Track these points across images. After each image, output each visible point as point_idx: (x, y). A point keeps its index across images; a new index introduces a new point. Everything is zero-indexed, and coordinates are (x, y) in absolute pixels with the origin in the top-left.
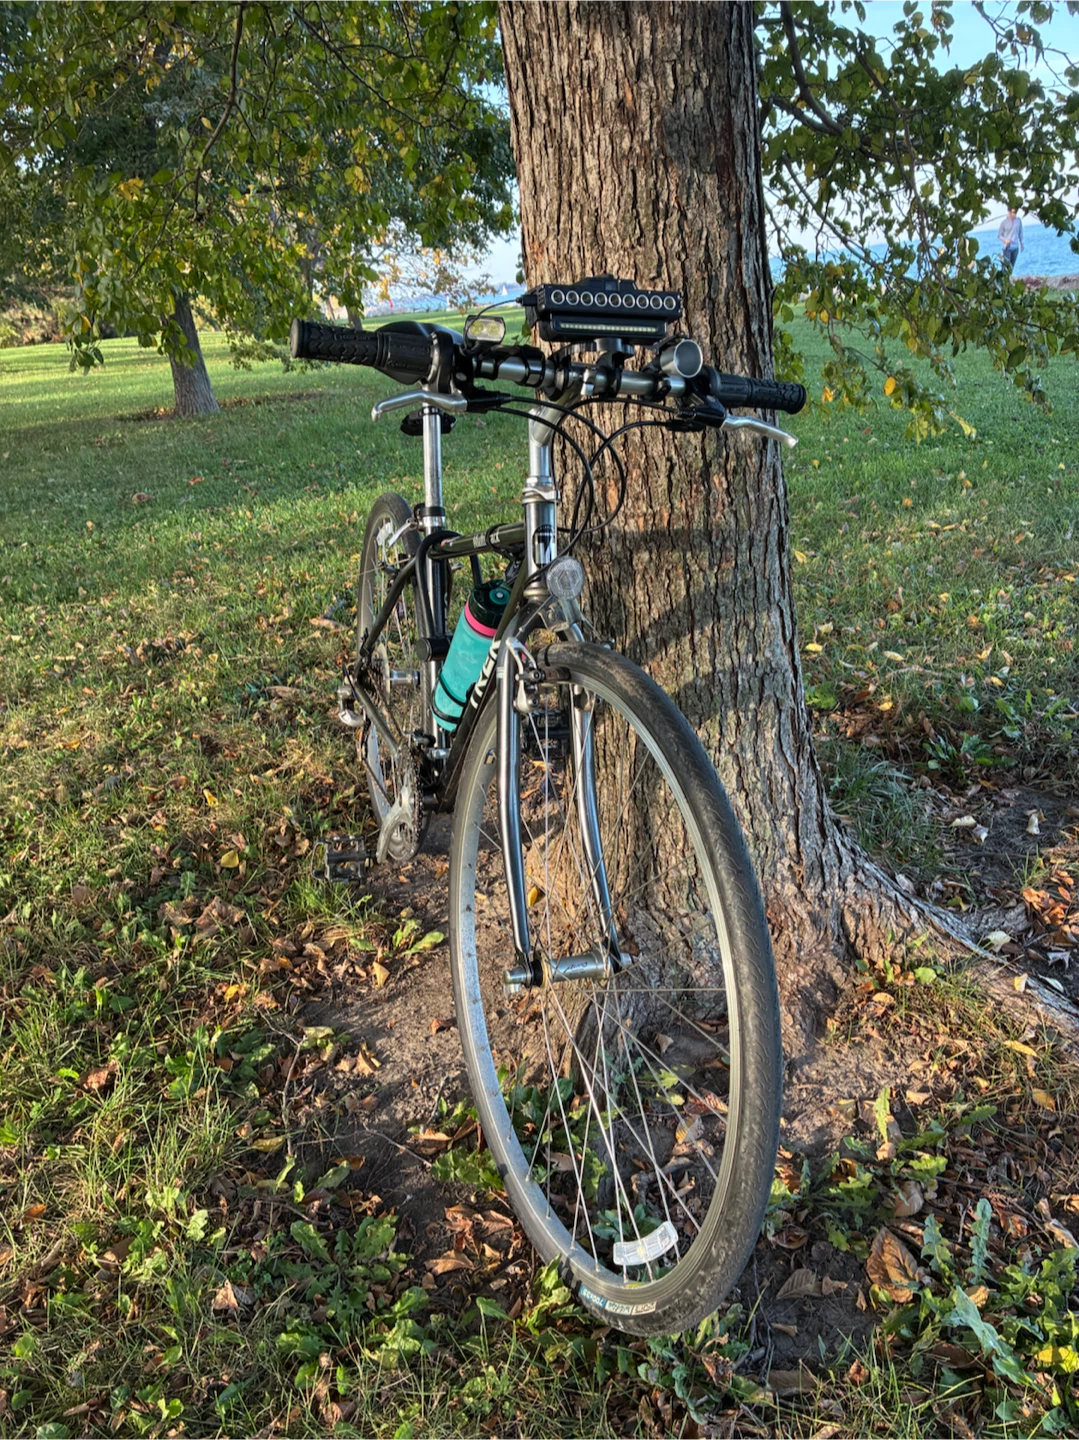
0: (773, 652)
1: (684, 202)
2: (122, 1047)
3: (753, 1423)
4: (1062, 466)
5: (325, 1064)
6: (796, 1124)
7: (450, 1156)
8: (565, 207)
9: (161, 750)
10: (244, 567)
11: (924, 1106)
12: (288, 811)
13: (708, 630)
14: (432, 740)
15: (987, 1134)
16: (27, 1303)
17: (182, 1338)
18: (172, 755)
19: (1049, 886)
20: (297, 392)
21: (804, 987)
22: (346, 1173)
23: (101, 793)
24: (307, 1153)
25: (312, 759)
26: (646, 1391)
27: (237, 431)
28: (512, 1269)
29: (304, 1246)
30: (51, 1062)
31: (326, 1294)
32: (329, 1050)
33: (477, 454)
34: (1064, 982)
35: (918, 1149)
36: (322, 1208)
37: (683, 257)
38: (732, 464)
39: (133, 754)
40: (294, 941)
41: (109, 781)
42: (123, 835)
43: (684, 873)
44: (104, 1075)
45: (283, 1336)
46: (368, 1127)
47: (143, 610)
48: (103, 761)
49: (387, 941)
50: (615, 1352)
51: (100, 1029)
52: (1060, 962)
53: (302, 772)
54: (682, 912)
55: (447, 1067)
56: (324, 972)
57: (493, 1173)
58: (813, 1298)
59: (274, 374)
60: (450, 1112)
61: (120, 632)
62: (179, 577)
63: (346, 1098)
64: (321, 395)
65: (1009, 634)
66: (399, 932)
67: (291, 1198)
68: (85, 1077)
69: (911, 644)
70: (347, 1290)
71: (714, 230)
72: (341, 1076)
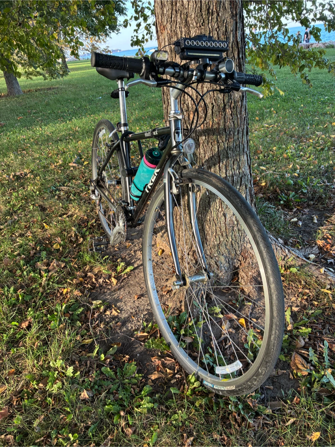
0: (245, 169)
1: (218, 10)
2: (31, 313)
3: (267, 420)
4: (302, 105)
5: (101, 313)
6: (259, 320)
7: (150, 341)
8: (174, 12)
9: (25, 210)
10: (42, 147)
11: (298, 312)
12: (73, 228)
13: (224, 162)
14: (128, 204)
15: (320, 319)
16: (15, 404)
17: (72, 411)
18: (30, 212)
19: (324, 238)
20: (49, 87)
21: (254, 276)
22: (117, 349)
23: (7, 226)
24: (101, 343)
25: (79, 211)
26: (231, 413)
27: (31, 101)
28: (177, 376)
29: (107, 375)
30: (7, 320)
31: (117, 390)
32: (102, 308)
33: (114, 107)
34: (334, 269)
35: (300, 326)
36: (110, 361)
37: (218, 30)
38: (233, 105)
39: (15, 212)
40: (83, 272)
41: (9, 222)
42: (18, 240)
43: (216, 243)
44: (27, 323)
45: (106, 406)
46: (121, 332)
47: (10, 163)
48: (6, 215)
49: (115, 270)
50: (219, 401)
51: (23, 307)
52: (331, 263)
53: (76, 215)
54: (215, 255)
55: (143, 310)
56: (95, 282)
57: (166, 345)
58: (276, 376)
59: (40, 81)
60: (147, 325)
61: (3, 170)
62: (20, 151)
63: (111, 324)
64: (58, 88)
65: (297, 160)
66: (118, 267)
67: (99, 359)
68: (21, 324)
69: (267, 164)
70: (123, 388)
71: (229, 20)
72: (107, 316)
